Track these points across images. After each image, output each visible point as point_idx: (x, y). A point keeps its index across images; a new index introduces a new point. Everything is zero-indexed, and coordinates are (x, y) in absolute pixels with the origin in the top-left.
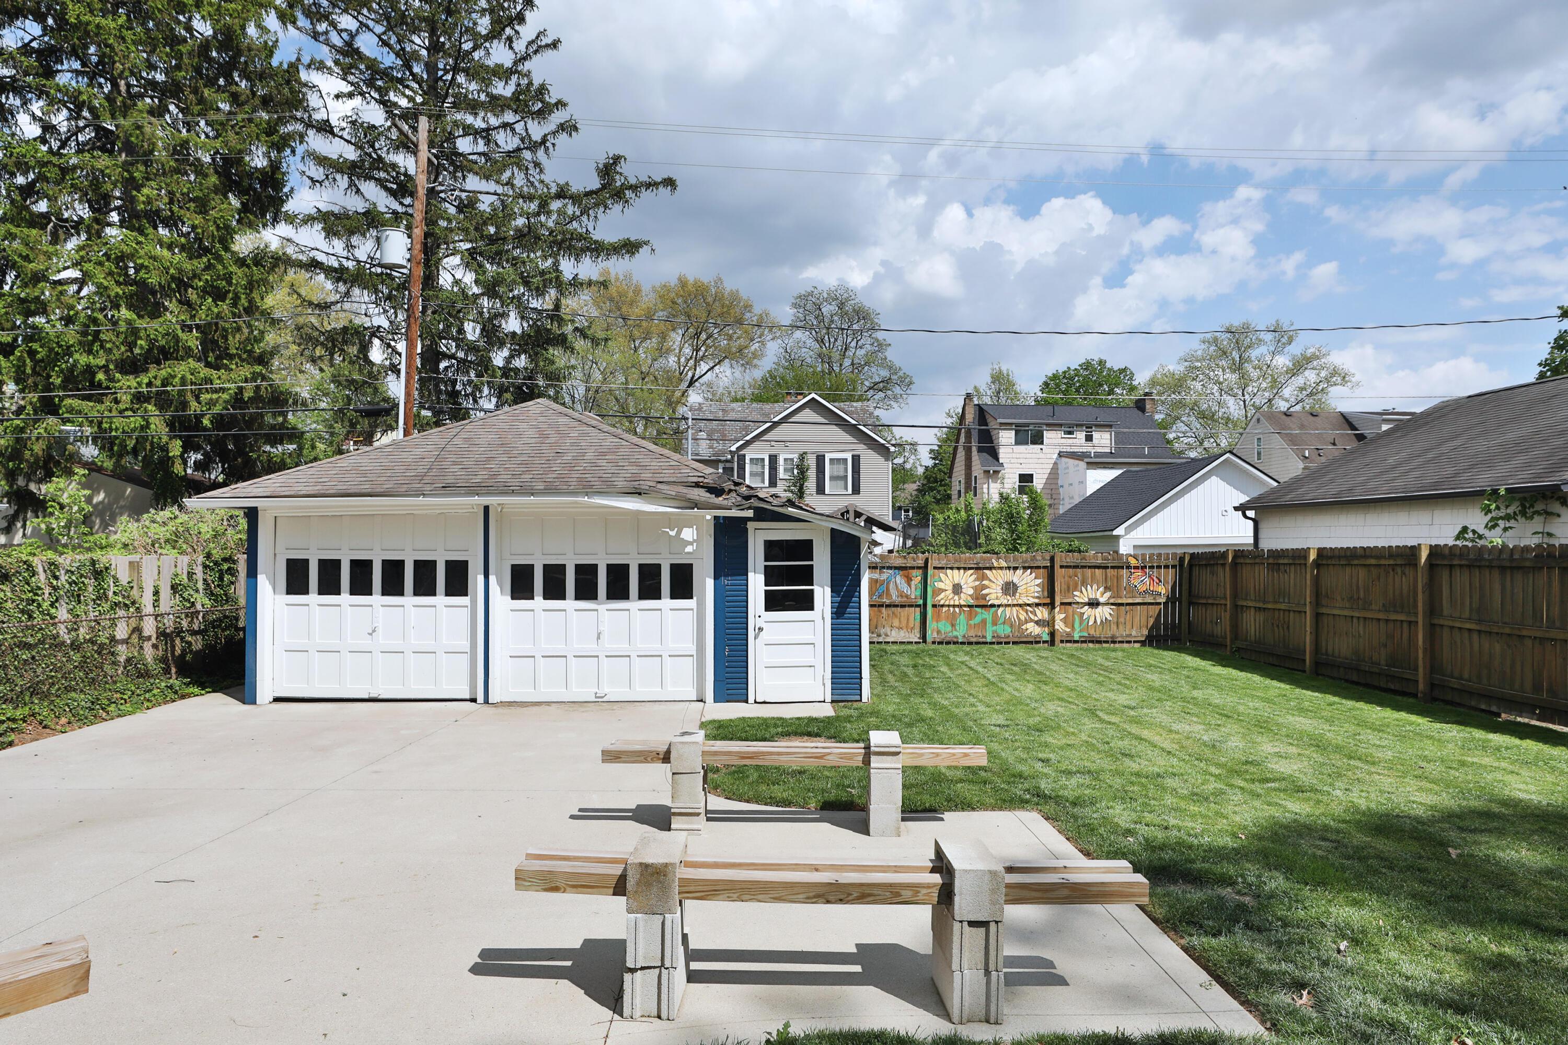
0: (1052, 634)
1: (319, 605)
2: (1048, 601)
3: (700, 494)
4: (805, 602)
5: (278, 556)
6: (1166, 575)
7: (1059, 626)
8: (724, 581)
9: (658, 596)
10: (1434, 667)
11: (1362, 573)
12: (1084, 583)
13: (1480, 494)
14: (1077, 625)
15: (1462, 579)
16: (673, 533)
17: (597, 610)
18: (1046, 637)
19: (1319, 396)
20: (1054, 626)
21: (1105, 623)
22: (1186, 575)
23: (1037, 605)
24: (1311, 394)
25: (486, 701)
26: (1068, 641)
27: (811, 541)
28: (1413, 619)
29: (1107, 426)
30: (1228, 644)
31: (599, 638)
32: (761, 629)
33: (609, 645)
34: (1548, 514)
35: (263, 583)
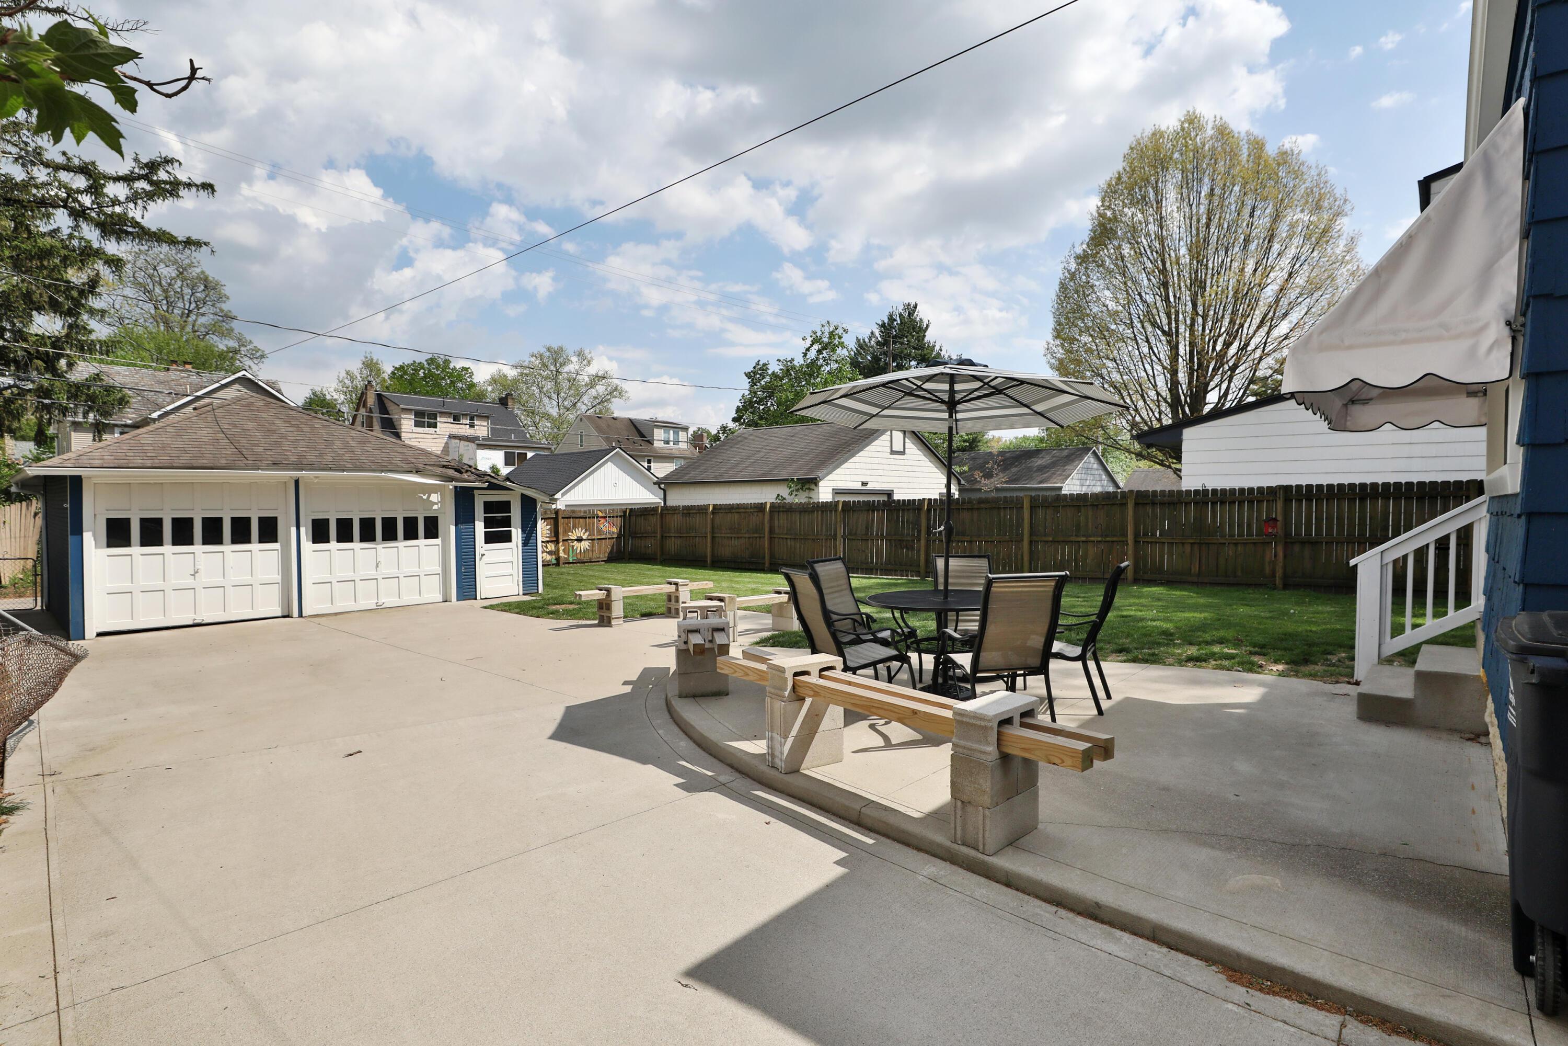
0: (558, 559)
1: (142, 555)
2: (554, 539)
3: (451, 472)
4: (507, 538)
5: (98, 516)
6: (617, 521)
7: (562, 554)
8: (461, 527)
9: (416, 538)
10: (772, 556)
11: (737, 516)
12: (574, 527)
13: (787, 480)
14: (571, 553)
15: (783, 516)
16: (425, 497)
17: (376, 548)
18: (554, 562)
19: (606, 404)
20: (558, 554)
21: (586, 551)
22: (627, 521)
23: (548, 542)
24: (602, 402)
25: (301, 615)
26: (566, 563)
27: (510, 502)
28: (762, 535)
29: (486, 417)
30: (659, 557)
31: (377, 566)
32: (483, 555)
33: (385, 570)
34: (810, 489)
35: (88, 538)
